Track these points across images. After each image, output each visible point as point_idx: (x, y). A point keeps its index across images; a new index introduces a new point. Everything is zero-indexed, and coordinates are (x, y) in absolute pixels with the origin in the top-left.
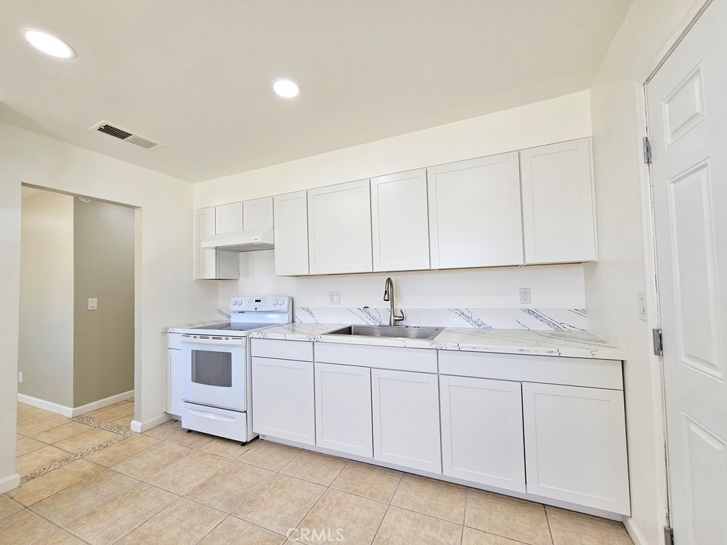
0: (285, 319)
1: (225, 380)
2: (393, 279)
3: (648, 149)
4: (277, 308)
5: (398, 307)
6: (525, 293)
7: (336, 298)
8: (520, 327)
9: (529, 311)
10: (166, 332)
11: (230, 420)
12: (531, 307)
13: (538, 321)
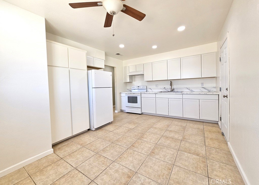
0: (145, 90)
1: (136, 102)
2: (172, 81)
3: (220, 59)
4: (143, 88)
5: (173, 87)
6: (202, 84)
7: (157, 86)
8: (201, 91)
9: (203, 88)
10: (120, 93)
11: (137, 110)
12: (204, 87)
13: (205, 90)
